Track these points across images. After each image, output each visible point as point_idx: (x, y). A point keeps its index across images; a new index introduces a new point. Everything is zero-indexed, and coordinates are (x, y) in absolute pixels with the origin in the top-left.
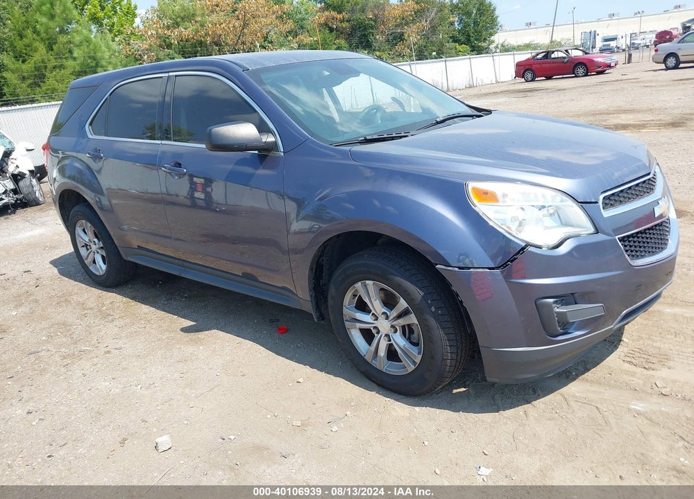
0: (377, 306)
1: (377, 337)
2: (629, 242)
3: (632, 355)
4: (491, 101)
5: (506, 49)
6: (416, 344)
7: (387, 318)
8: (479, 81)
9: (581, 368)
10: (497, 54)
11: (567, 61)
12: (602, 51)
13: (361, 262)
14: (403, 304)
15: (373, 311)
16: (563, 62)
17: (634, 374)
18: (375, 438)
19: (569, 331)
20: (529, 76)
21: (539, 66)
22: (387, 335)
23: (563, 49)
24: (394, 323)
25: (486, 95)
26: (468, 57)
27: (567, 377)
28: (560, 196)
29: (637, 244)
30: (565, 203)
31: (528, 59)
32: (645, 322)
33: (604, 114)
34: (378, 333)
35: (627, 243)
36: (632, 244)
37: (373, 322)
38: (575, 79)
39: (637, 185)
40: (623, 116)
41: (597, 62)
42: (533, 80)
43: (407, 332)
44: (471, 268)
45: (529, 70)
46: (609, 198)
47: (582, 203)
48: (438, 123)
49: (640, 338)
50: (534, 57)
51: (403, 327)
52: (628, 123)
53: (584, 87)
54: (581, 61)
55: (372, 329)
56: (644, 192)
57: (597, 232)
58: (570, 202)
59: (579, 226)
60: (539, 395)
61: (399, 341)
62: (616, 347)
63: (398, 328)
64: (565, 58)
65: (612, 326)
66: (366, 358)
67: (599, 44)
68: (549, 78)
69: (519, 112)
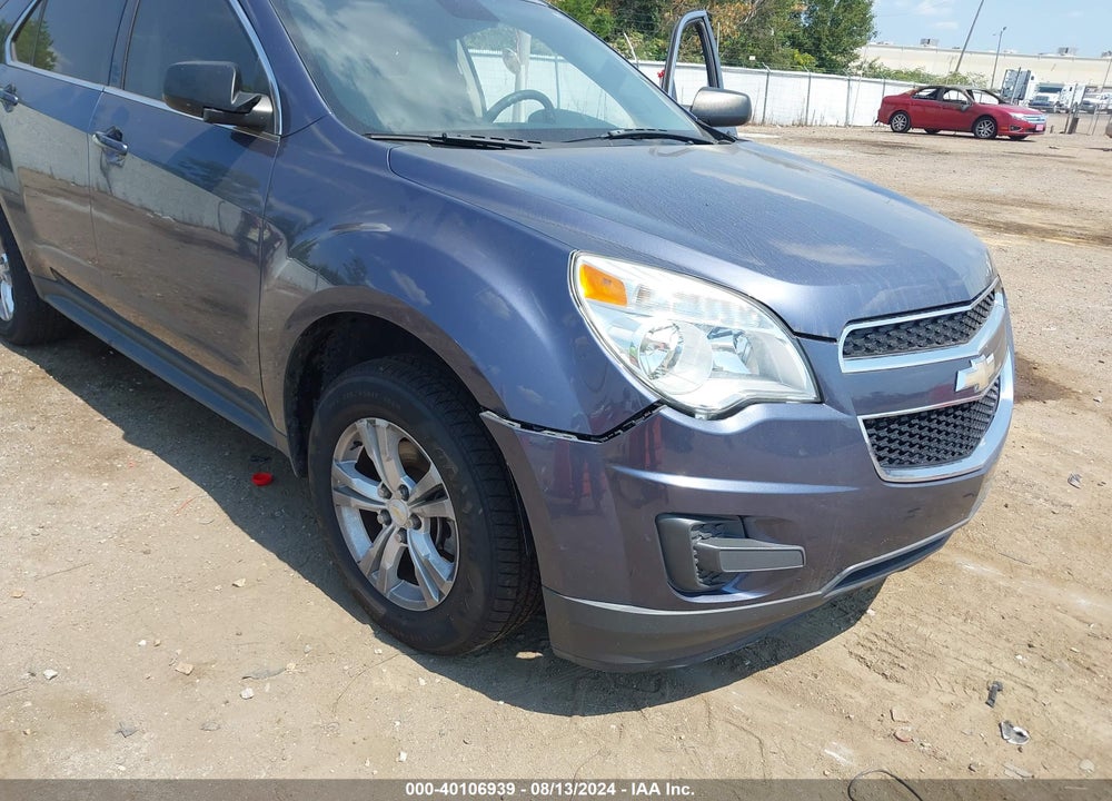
0: (392, 472)
1: (386, 529)
2: (890, 431)
3: (869, 644)
4: (818, 150)
5: (874, 73)
6: (450, 557)
7: (406, 497)
8: (818, 117)
9: (765, 655)
10: (858, 78)
11: (967, 109)
12: (1032, 104)
13: (371, 379)
14: (434, 476)
15: (384, 481)
16: (960, 110)
17: (857, 684)
18: (315, 726)
19: (725, 589)
20: (900, 122)
21: (919, 109)
22: (403, 531)
23: (965, 88)
24: (416, 511)
25: (820, 141)
26: (807, 74)
27: (732, 668)
28: (757, 314)
29: (905, 438)
30: (766, 331)
31: (904, 95)
32: (920, 582)
33: (995, 202)
34: (389, 522)
35: (883, 433)
36: (894, 435)
37: (382, 500)
38: (974, 140)
39: (934, 320)
40: (1026, 211)
41: (1015, 120)
42: (904, 131)
43: (439, 532)
44: (545, 429)
45: (899, 113)
46: (865, 336)
47: (801, 337)
48: (611, 137)
49: (899, 612)
50: (914, 93)
51: (434, 520)
52: (1030, 223)
53: (982, 155)
54: (990, 112)
55: (379, 512)
56: (947, 338)
57: (821, 400)
58: (777, 331)
59: (787, 383)
60: (663, 695)
61: (421, 545)
62: (849, 624)
63: (422, 520)
64: (964, 103)
65: (820, 593)
66: (360, 565)
67: (1031, 94)
68: (932, 132)
69: (859, 175)
